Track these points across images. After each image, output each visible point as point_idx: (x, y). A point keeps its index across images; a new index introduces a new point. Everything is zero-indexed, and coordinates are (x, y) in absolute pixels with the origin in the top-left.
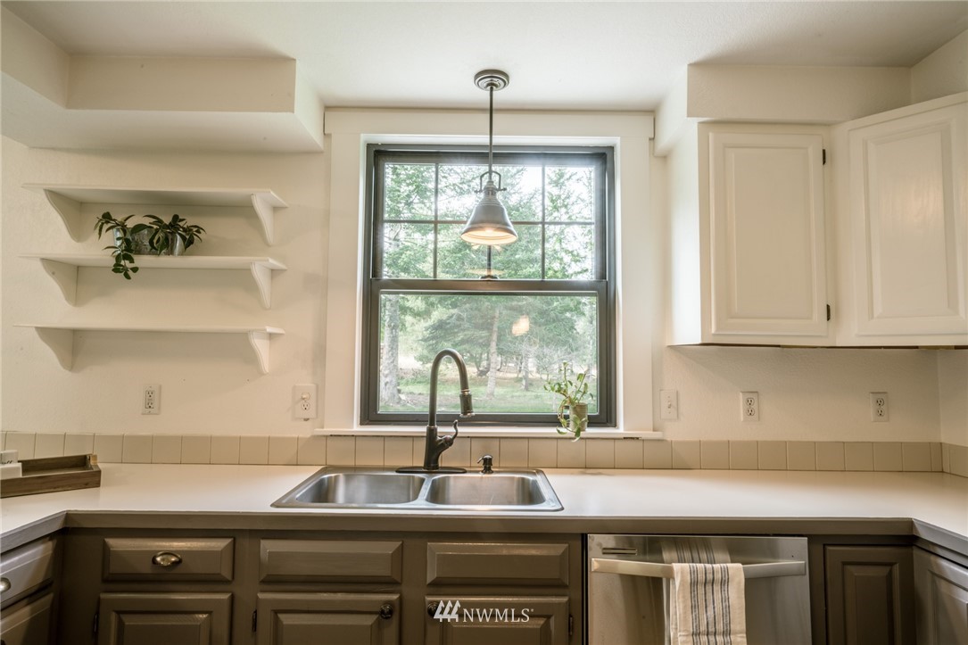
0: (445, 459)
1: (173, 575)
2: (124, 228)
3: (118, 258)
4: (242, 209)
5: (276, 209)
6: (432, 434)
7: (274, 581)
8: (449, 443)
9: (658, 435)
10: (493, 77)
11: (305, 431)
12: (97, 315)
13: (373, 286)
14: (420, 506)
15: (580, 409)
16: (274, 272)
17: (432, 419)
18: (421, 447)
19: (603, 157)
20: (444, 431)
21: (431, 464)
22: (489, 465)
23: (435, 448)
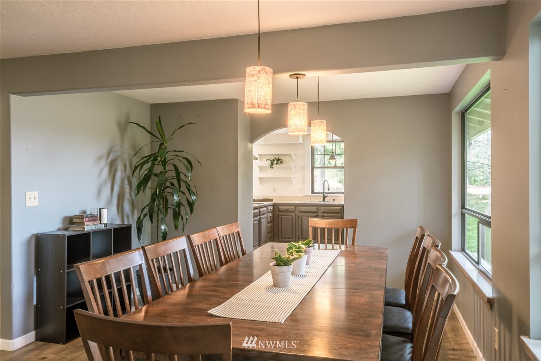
0: (326, 199)
1: (287, 211)
2: (270, 160)
3: (270, 166)
4: (290, 155)
5: (295, 155)
6: (324, 195)
7: (300, 212)
8: (327, 196)
11: (301, 195)
13: (313, 168)
14: (321, 203)
16: (295, 166)
17: (323, 193)
18: (322, 197)
20: (325, 195)
21: (324, 200)
22: (334, 200)
23: (324, 198)
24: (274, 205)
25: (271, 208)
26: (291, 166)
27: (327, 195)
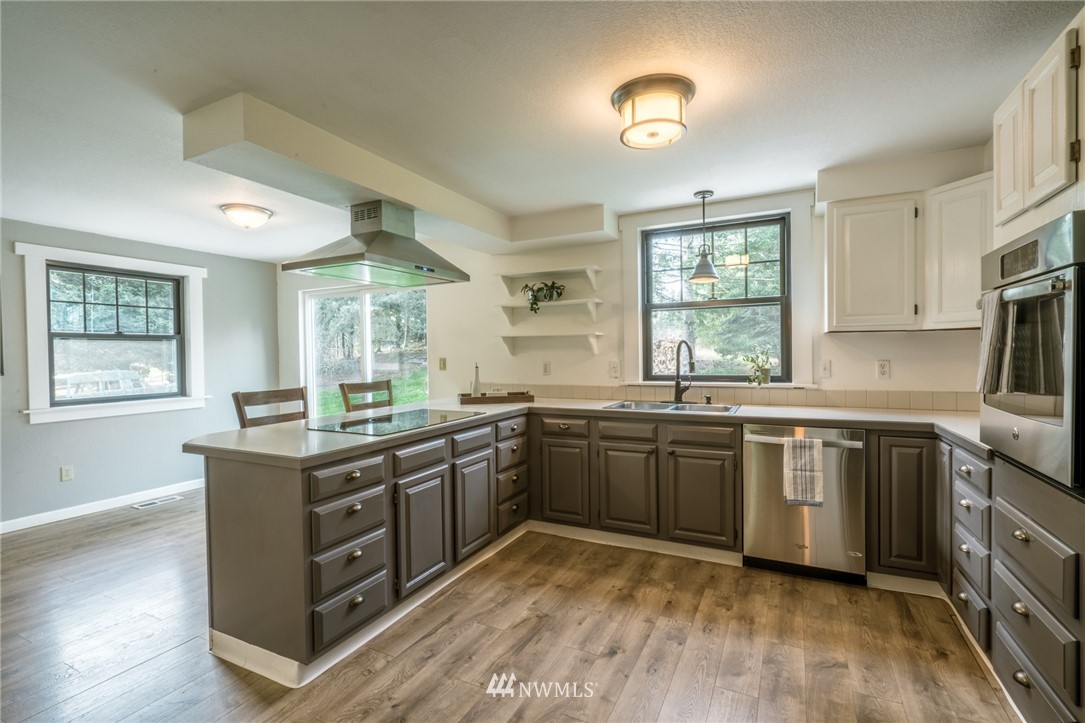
0: (685, 397)
1: (565, 433)
2: (532, 289)
3: (532, 304)
4: (581, 274)
5: (597, 272)
6: (678, 384)
7: (604, 438)
8: (687, 388)
9: (815, 386)
10: (703, 193)
11: (616, 383)
12: (522, 330)
13: (648, 309)
14: (669, 410)
15: (765, 372)
16: (597, 305)
17: (677, 378)
18: (673, 390)
19: (783, 220)
20: (684, 384)
21: (678, 399)
22: (709, 400)
23: (679, 392)
24: (530, 415)
25: (518, 424)
26: (585, 305)
27: (687, 383)
